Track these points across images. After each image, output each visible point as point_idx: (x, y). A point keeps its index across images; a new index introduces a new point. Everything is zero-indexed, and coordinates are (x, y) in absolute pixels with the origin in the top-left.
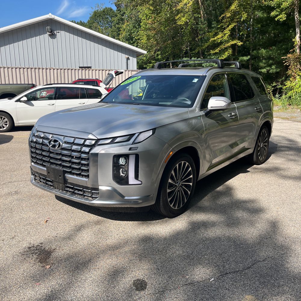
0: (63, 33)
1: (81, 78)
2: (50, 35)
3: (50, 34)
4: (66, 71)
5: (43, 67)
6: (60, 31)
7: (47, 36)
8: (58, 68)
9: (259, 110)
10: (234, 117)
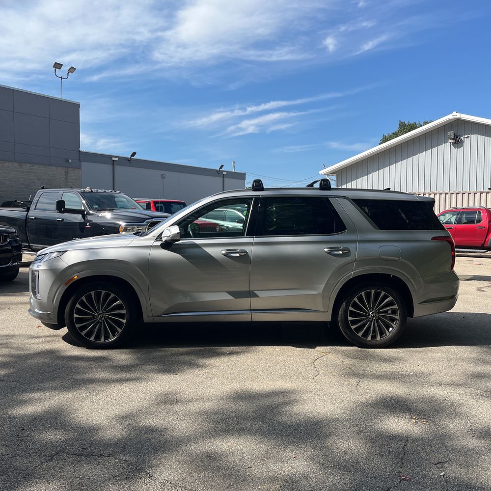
0: (475, 137)
1: (455, 206)
2: (454, 144)
3: (453, 141)
4: (454, 196)
5: (419, 191)
6: (470, 136)
7: (448, 145)
8: (447, 191)
9: (341, 252)
10: (238, 255)
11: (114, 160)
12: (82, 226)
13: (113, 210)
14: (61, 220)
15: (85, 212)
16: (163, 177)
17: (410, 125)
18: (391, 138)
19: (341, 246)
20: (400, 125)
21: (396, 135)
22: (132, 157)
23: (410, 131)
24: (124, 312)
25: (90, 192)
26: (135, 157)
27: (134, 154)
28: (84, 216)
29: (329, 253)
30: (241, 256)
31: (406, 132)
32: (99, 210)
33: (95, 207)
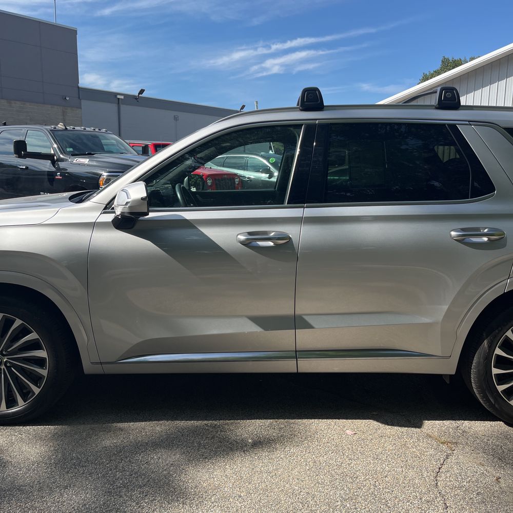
9: (485, 239)
10: (271, 244)
11: (119, 99)
12: (51, 175)
13: (93, 154)
14: (24, 167)
15: (55, 158)
16: (176, 118)
17: (454, 61)
18: (432, 76)
19: (485, 227)
20: (443, 61)
21: (438, 73)
22: (140, 95)
23: (454, 68)
24: (42, 354)
25: (63, 130)
26: (144, 95)
27: (142, 91)
28: (54, 163)
29: (461, 240)
30: (277, 246)
31: (450, 70)
32: (73, 155)
33: (68, 150)
